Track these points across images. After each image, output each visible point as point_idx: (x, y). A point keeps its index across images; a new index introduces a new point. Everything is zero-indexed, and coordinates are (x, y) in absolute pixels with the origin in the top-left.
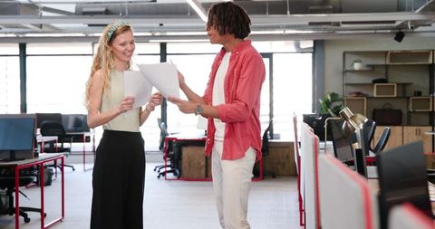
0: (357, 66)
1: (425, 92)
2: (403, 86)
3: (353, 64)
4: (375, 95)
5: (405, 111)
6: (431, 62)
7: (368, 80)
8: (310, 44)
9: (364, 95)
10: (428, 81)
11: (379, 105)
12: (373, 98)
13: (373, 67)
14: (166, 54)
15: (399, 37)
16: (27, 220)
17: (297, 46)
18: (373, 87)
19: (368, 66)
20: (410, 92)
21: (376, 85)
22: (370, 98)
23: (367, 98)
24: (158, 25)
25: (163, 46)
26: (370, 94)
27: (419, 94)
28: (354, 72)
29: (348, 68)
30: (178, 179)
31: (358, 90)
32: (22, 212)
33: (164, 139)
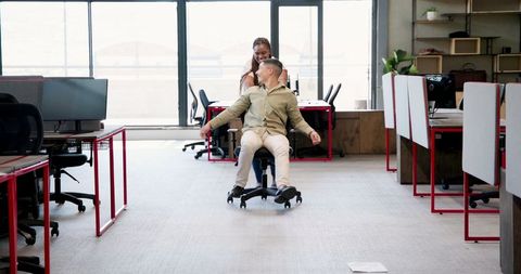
0: (431, 16)
1: (515, 49)
2: (487, 41)
3: (426, 13)
4: (453, 52)
5: (489, 72)
7: (443, 33)
9: (439, 53)
10: (517, 34)
11: (457, 66)
12: (450, 56)
13: (451, 17)
14: (185, 1)
18: (450, 42)
19: (445, 15)
20: (497, 47)
21: (454, 40)
22: (447, 57)
23: (444, 56)
26: (446, 52)
27: (508, 50)
28: (427, 23)
29: (418, 18)
30: (223, 159)
31: (432, 46)
32: (75, 198)
33: (206, 108)
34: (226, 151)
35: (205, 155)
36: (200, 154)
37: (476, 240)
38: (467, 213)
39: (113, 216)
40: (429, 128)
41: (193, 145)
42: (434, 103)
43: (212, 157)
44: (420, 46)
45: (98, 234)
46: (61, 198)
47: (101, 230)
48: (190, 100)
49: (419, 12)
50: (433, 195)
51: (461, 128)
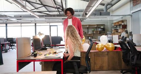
6: (88, 27)
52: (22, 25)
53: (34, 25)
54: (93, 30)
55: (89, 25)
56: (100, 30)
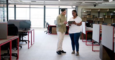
0: (84, 11)
1: (98, 17)
2: (93, 16)
4: (88, 17)
5: (93, 21)
6: (99, 11)
7: (87, 14)
8: (75, 7)
10: (98, 15)
11: (89, 19)
13: (88, 12)
14: (45, 8)
15: (95, 6)
16: (26, 43)
17: (72, 7)
20: (95, 17)
24: (44, 2)
25: (45, 6)
26: (87, 17)
27: (97, 17)
28: (84, 12)
29: (83, 12)
30: (51, 34)
31: (84, 16)
32: (25, 41)
33: (48, 26)
34: (51, 32)
35: (48, 33)
36: (47, 33)
37: (94, 51)
38: (93, 45)
39: (31, 45)
40: (86, 31)
41: (46, 31)
42: (86, 26)
43: (49, 33)
44: (83, 16)
45: (29, 48)
46: (23, 41)
47: (29, 47)
48: (46, 24)
49: (83, 11)
50: (86, 42)
51: (92, 31)
52: (31, 6)
53: (43, 7)
54: (105, 14)
55: (101, 9)
56: (112, 14)
